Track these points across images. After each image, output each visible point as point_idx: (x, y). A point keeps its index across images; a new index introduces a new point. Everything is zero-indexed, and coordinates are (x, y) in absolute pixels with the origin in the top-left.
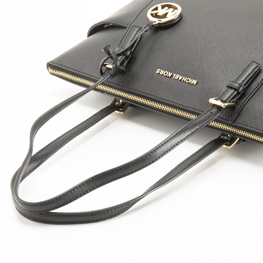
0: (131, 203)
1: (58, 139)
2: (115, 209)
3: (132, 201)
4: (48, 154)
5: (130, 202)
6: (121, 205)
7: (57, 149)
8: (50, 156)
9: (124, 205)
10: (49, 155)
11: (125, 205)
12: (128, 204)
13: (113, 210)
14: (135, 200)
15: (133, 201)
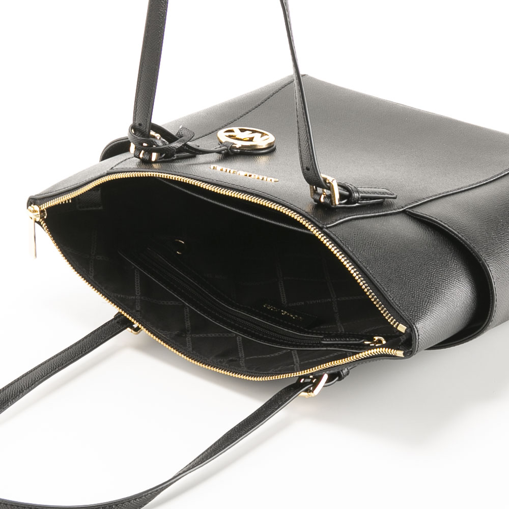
0: (145, 496)
1: (26, 375)
2: (117, 505)
3: (146, 494)
4: (5, 402)
5: (144, 494)
6: (128, 499)
7: (21, 394)
8: (8, 406)
9: (133, 499)
10: (8, 403)
11: (135, 499)
12: (140, 498)
13: (114, 506)
14: (153, 491)
15: (149, 492)
